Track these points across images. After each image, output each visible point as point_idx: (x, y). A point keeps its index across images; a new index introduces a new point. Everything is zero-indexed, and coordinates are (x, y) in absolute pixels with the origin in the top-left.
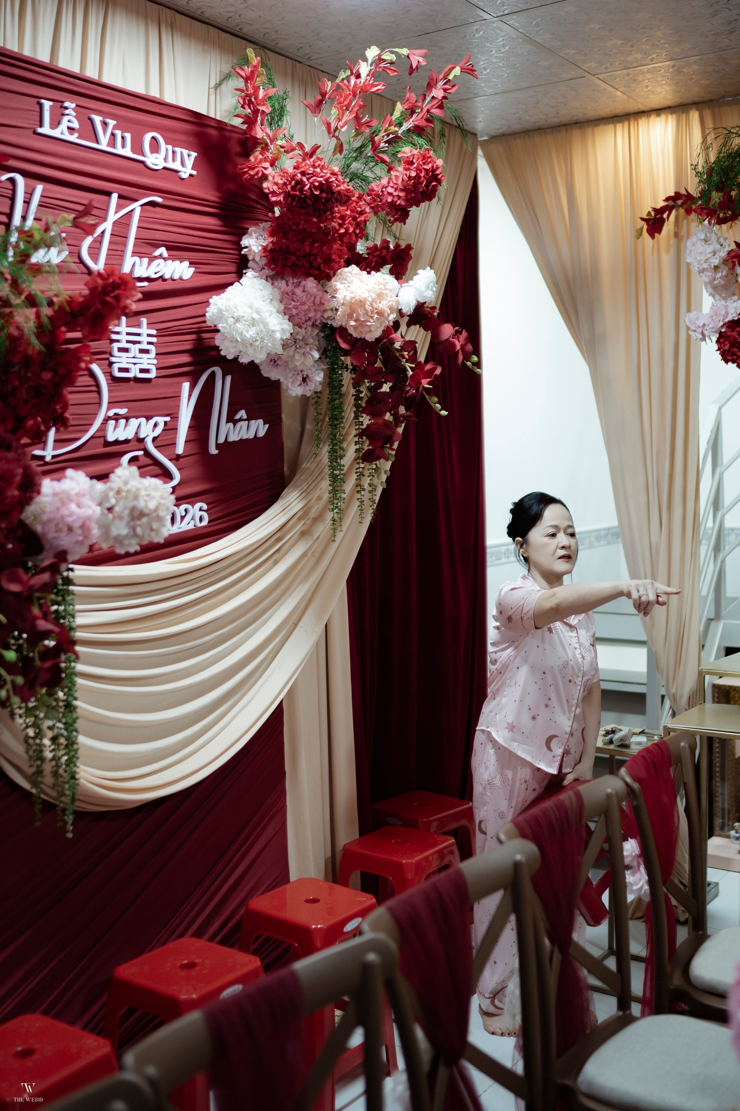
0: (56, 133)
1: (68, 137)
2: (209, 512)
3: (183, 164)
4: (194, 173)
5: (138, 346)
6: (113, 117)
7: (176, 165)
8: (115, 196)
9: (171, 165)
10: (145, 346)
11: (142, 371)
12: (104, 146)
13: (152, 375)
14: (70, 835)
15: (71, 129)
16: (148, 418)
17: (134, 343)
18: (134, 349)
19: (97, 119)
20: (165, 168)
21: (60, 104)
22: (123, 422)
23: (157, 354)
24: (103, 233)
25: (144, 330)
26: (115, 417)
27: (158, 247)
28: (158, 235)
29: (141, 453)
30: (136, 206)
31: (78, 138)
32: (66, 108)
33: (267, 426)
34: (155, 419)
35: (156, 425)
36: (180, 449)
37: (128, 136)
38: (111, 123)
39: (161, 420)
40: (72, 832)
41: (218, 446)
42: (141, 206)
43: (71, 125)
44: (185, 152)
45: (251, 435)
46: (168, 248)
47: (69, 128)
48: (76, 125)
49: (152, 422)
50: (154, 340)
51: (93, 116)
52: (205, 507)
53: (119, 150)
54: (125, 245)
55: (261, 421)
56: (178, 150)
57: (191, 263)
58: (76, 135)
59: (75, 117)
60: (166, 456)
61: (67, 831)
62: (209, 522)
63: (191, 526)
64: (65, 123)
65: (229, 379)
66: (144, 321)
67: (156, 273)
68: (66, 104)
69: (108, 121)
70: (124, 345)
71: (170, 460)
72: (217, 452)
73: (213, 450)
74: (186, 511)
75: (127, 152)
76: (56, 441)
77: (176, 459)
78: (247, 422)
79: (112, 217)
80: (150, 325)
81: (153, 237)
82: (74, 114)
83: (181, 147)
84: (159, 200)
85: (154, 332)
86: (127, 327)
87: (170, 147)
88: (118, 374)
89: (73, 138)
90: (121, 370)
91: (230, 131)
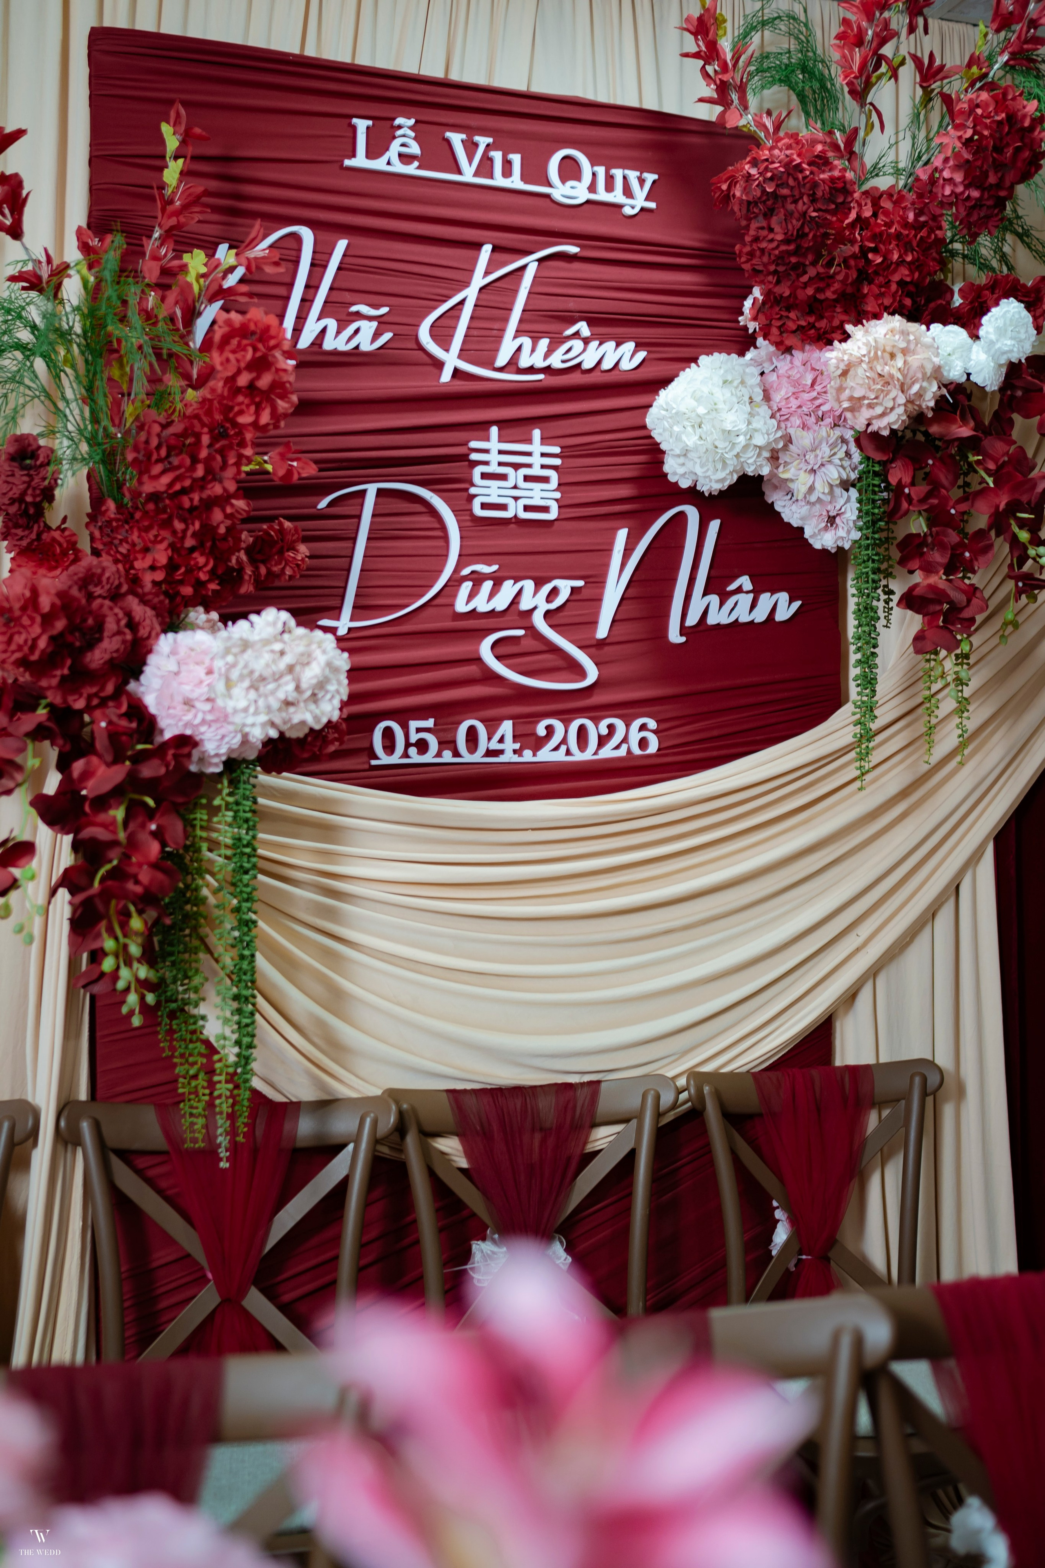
0: (379, 164)
1: (399, 168)
2: (660, 734)
3: (628, 192)
4: (652, 205)
5: (523, 471)
6: (484, 132)
7: (617, 196)
8: (487, 249)
9: (602, 195)
10: (536, 471)
11: (527, 508)
12: (468, 174)
13: (553, 515)
14: (224, 1165)
15: (405, 158)
16: (539, 583)
17: (516, 466)
18: (515, 477)
19: (456, 139)
20: (588, 202)
21: (389, 122)
22: (488, 585)
23: (559, 485)
24: (462, 302)
25: (536, 446)
26: (473, 576)
27: (574, 321)
28: (572, 304)
29: (521, 632)
30: (531, 263)
31: (418, 168)
32: (400, 127)
33: (797, 604)
34: (556, 582)
35: (554, 592)
36: (602, 631)
37: (516, 159)
38: (483, 141)
39: (565, 587)
40: (228, 1159)
41: (684, 630)
42: (540, 260)
43: (404, 150)
44: (633, 175)
45: (760, 615)
46: (591, 323)
47: (401, 156)
48: (415, 149)
49: (547, 588)
50: (557, 462)
51: (448, 134)
52: (652, 724)
53: (499, 181)
54: (506, 320)
55: (783, 597)
56: (618, 173)
57: (639, 346)
58: (416, 164)
59: (415, 139)
60: (572, 642)
61: (221, 1159)
62: (659, 750)
63: (622, 752)
64: (395, 147)
65: (714, 526)
66: (537, 434)
67: (563, 362)
68: (399, 121)
69: (477, 138)
70: (493, 468)
71: (580, 647)
72: (683, 639)
73: (675, 636)
74: (611, 728)
75: (515, 182)
76: (355, 607)
77: (593, 647)
78: (751, 596)
79: (479, 280)
80: (544, 440)
81: (561, 307)
82: (413, 134)
83: (624, 168)
84: (573, 249)
85: (557, 450)
86: (499, 441)
87: (601, 170)
88: (478, 512)
89: (411, 169)
90: (484, 506)
91: (731, 136)
